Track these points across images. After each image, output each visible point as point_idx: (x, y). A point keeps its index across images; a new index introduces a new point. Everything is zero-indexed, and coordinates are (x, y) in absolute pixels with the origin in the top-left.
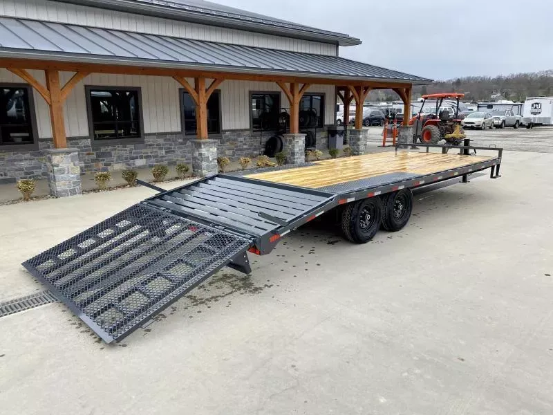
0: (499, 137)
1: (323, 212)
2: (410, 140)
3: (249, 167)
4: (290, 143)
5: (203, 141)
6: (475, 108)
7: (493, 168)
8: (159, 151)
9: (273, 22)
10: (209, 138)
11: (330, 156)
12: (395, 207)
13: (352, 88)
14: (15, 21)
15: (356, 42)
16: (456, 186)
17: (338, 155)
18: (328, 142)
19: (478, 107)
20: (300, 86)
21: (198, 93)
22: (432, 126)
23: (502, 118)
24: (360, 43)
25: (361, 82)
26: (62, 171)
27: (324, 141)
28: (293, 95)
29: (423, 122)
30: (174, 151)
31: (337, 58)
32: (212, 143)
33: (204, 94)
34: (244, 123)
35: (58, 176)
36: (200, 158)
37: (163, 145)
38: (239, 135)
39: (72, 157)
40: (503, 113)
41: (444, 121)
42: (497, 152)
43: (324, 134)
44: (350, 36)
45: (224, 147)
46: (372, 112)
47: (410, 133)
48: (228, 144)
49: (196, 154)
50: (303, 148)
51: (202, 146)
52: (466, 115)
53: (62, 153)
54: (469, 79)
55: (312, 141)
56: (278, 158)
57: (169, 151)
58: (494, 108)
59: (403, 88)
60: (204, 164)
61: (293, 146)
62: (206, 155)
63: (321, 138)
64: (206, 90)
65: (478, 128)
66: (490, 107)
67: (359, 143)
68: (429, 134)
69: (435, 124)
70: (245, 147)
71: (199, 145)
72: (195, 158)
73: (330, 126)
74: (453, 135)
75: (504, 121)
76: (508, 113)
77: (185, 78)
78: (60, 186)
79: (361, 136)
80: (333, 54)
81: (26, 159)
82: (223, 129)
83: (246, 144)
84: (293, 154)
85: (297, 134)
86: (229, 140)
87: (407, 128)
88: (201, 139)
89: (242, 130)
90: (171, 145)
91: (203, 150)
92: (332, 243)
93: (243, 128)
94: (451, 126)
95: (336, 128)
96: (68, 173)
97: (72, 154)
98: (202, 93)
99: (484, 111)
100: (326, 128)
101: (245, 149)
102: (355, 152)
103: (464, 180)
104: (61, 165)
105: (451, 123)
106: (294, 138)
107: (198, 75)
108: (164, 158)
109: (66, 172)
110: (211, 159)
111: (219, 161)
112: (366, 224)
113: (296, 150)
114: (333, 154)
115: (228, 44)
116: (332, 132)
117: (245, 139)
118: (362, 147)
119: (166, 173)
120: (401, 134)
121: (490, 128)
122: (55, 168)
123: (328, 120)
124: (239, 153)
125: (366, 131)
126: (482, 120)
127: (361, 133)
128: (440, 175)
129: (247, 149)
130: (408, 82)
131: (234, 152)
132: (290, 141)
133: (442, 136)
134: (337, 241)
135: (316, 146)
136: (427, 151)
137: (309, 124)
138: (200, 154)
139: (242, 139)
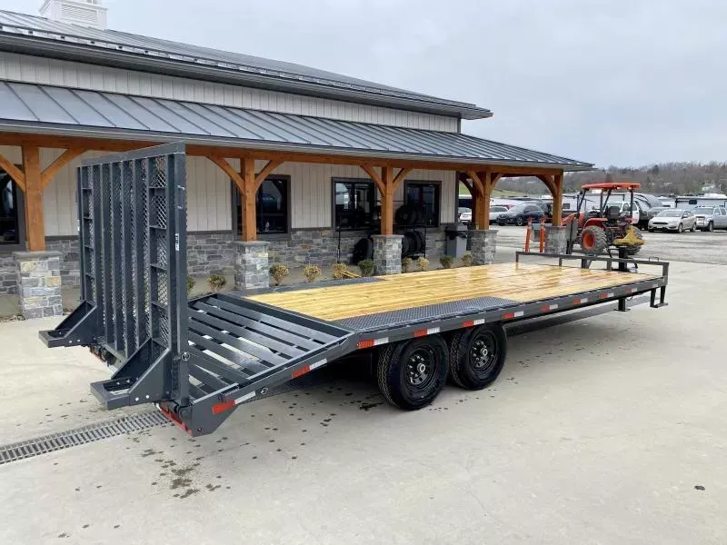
0: (700, 243)
1: (324, 361)
2: (563, 246)
3: (318, 279)
4: (381, 247)
5: (248, 243)
6: (672, 203)
7: (653, 291)
8: (198, 256)
9: (407, 94)
10: (258, 239)
11: (441, 266)
12: (474, 351)
13: (473, 174)
14: (67, 92)
15: (485, 114)
16: (607, 316)
17: (452, 265)
18: (446, 247)
19: (677, 202)
20: (396, 171)
21: (243, 178)
22: (594, 227)
23: (708, 217)
24: (491, 115)
25: (488, 167)
26: (34, 283)
27: (440, 245)
28: (385, 183)
29: (584, 221)
30: (220, 257)
31: (458, 134)
32: (261, 246)
33: (253, 181)
34: (324, 219)
35: (27, 290)
36: (243, 266)
37: (205, 247)
38: (315, 236)
39: (51, 263)
40: (710, 211)
41: (612, 221)
42: (661, 267)
43: (439, 236)
44: (478, 106)
45: (293, 252)
46: (526, 208)
47: (562, 236)
48: (299, 247)
49: (239, 261)
50: (400, 254)
51: (247, 250)
52: (656, 213)
53: (36, 257)
54: (670, 166)
55: (419, 246)
56: (362, 268)
57: (212, 256)
58: (699, 203)
59: (551, 175)
60: (249, 275)
61: (384, 252)
62: (252, 262)
63: (434, 241)
64: (256, 175)
65: (673, 231)
66: (693, 202)
67: (484, 249)
68: (591, 239)
69: (599, 224)
70: (324, 251)
71: (242, 249)
72: (237, 267)
73: (448, 225)
74: (626, 239)
75: (712, 222)
76: (717, 211)
77: (226, 159)
78: (29, 304)
79: (486, 240)
80: (454, 130)
81: (6, 265)
82: (293, 227)
83: (325, 248)
84: (384, 262)
85: (390, 235)
86: (301, 242)
87: (558, 229)
88: (246, 240)
89: (320, 229)
90: (215, 247)
91: (248, 256)
92: (366, 408)
93: (321, 226)
94: (623, 227)
95: (456, 227)
96: (43, 285)
97: (50, 259)
98: (250, 179)
99: (684, 207)
100: (442, 228)
101: (324, 255)
102: (478, 261)
103: (622, 307)
104: (32, 274)
105: (623, 224)
106: (385, 241)
107: (246, 154)
108: (206, 266)
109: (40, 284)
110: (258, 268)
111: (272, 271)
112: (421, 379)
113: (389, 256)
114: (446, 264)
115: (301, 116)
116: (451, 233)
117: (324, 241)
118: (488, 255)
119: (191, 287)
120: (550, 237)
121: (692, 230)
122: (24, 278)
123: (446, 216)
124: (315, 259)
125: (496, 232)
126: (679, 220)
127: (487, 235)
128: (554, 303)
129: (328, 254)
130: (556, 167)
131: (307, 258)
132: (381, 244)
133: (610, 241)
134: (374, 405)
135: (427, 251)
136: (560, 264)
137: (415, 222)
138: (244, 262)
139: (319, 241)
